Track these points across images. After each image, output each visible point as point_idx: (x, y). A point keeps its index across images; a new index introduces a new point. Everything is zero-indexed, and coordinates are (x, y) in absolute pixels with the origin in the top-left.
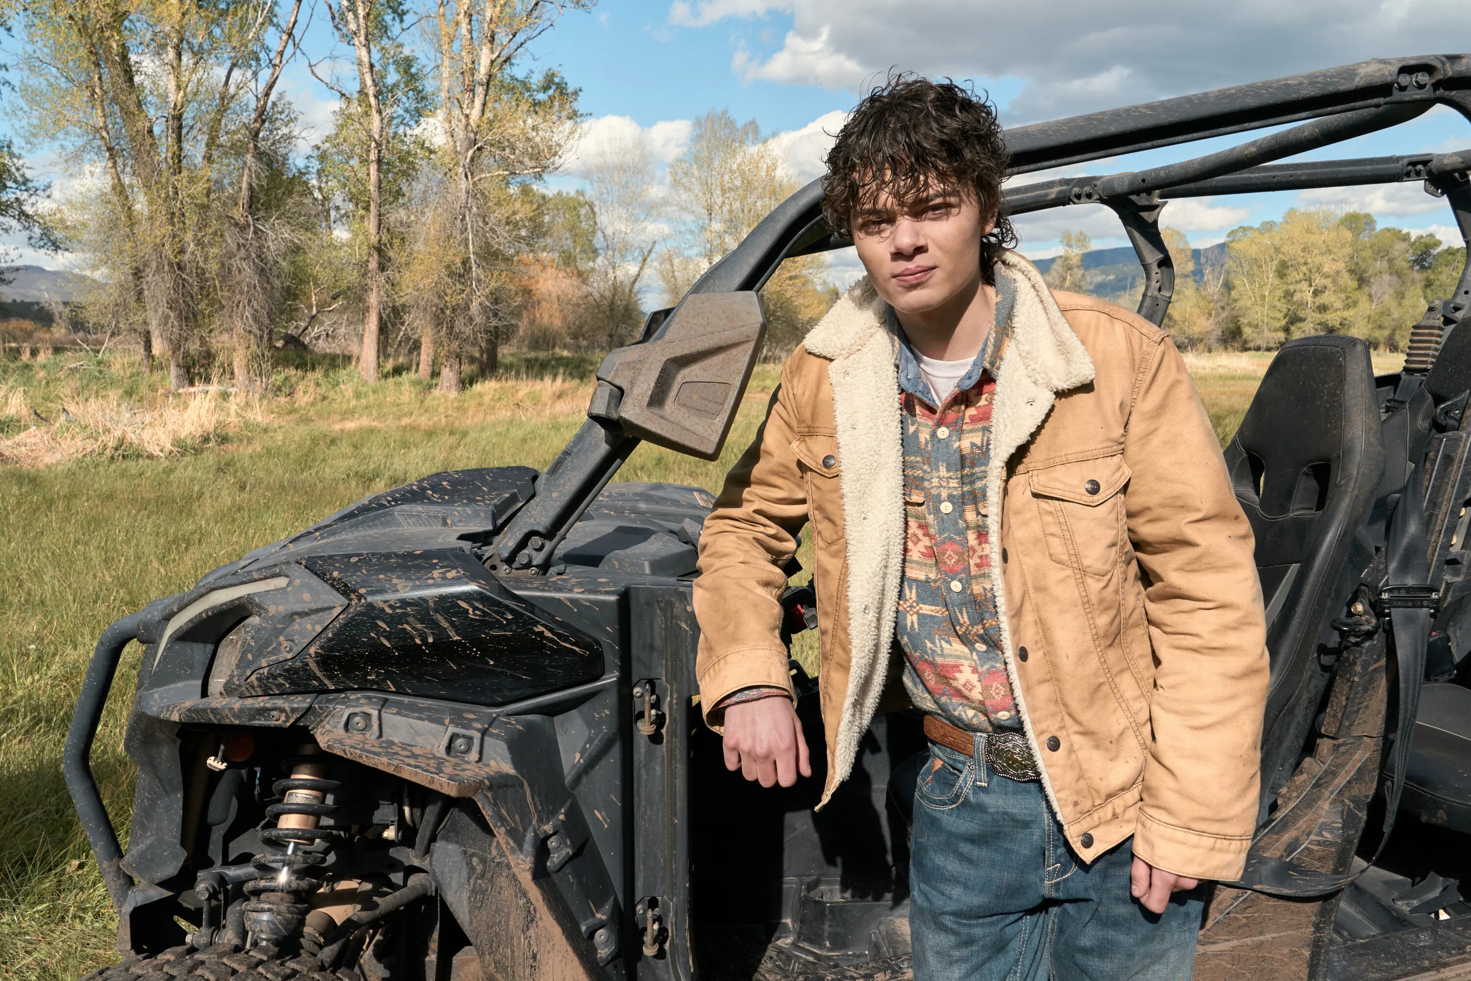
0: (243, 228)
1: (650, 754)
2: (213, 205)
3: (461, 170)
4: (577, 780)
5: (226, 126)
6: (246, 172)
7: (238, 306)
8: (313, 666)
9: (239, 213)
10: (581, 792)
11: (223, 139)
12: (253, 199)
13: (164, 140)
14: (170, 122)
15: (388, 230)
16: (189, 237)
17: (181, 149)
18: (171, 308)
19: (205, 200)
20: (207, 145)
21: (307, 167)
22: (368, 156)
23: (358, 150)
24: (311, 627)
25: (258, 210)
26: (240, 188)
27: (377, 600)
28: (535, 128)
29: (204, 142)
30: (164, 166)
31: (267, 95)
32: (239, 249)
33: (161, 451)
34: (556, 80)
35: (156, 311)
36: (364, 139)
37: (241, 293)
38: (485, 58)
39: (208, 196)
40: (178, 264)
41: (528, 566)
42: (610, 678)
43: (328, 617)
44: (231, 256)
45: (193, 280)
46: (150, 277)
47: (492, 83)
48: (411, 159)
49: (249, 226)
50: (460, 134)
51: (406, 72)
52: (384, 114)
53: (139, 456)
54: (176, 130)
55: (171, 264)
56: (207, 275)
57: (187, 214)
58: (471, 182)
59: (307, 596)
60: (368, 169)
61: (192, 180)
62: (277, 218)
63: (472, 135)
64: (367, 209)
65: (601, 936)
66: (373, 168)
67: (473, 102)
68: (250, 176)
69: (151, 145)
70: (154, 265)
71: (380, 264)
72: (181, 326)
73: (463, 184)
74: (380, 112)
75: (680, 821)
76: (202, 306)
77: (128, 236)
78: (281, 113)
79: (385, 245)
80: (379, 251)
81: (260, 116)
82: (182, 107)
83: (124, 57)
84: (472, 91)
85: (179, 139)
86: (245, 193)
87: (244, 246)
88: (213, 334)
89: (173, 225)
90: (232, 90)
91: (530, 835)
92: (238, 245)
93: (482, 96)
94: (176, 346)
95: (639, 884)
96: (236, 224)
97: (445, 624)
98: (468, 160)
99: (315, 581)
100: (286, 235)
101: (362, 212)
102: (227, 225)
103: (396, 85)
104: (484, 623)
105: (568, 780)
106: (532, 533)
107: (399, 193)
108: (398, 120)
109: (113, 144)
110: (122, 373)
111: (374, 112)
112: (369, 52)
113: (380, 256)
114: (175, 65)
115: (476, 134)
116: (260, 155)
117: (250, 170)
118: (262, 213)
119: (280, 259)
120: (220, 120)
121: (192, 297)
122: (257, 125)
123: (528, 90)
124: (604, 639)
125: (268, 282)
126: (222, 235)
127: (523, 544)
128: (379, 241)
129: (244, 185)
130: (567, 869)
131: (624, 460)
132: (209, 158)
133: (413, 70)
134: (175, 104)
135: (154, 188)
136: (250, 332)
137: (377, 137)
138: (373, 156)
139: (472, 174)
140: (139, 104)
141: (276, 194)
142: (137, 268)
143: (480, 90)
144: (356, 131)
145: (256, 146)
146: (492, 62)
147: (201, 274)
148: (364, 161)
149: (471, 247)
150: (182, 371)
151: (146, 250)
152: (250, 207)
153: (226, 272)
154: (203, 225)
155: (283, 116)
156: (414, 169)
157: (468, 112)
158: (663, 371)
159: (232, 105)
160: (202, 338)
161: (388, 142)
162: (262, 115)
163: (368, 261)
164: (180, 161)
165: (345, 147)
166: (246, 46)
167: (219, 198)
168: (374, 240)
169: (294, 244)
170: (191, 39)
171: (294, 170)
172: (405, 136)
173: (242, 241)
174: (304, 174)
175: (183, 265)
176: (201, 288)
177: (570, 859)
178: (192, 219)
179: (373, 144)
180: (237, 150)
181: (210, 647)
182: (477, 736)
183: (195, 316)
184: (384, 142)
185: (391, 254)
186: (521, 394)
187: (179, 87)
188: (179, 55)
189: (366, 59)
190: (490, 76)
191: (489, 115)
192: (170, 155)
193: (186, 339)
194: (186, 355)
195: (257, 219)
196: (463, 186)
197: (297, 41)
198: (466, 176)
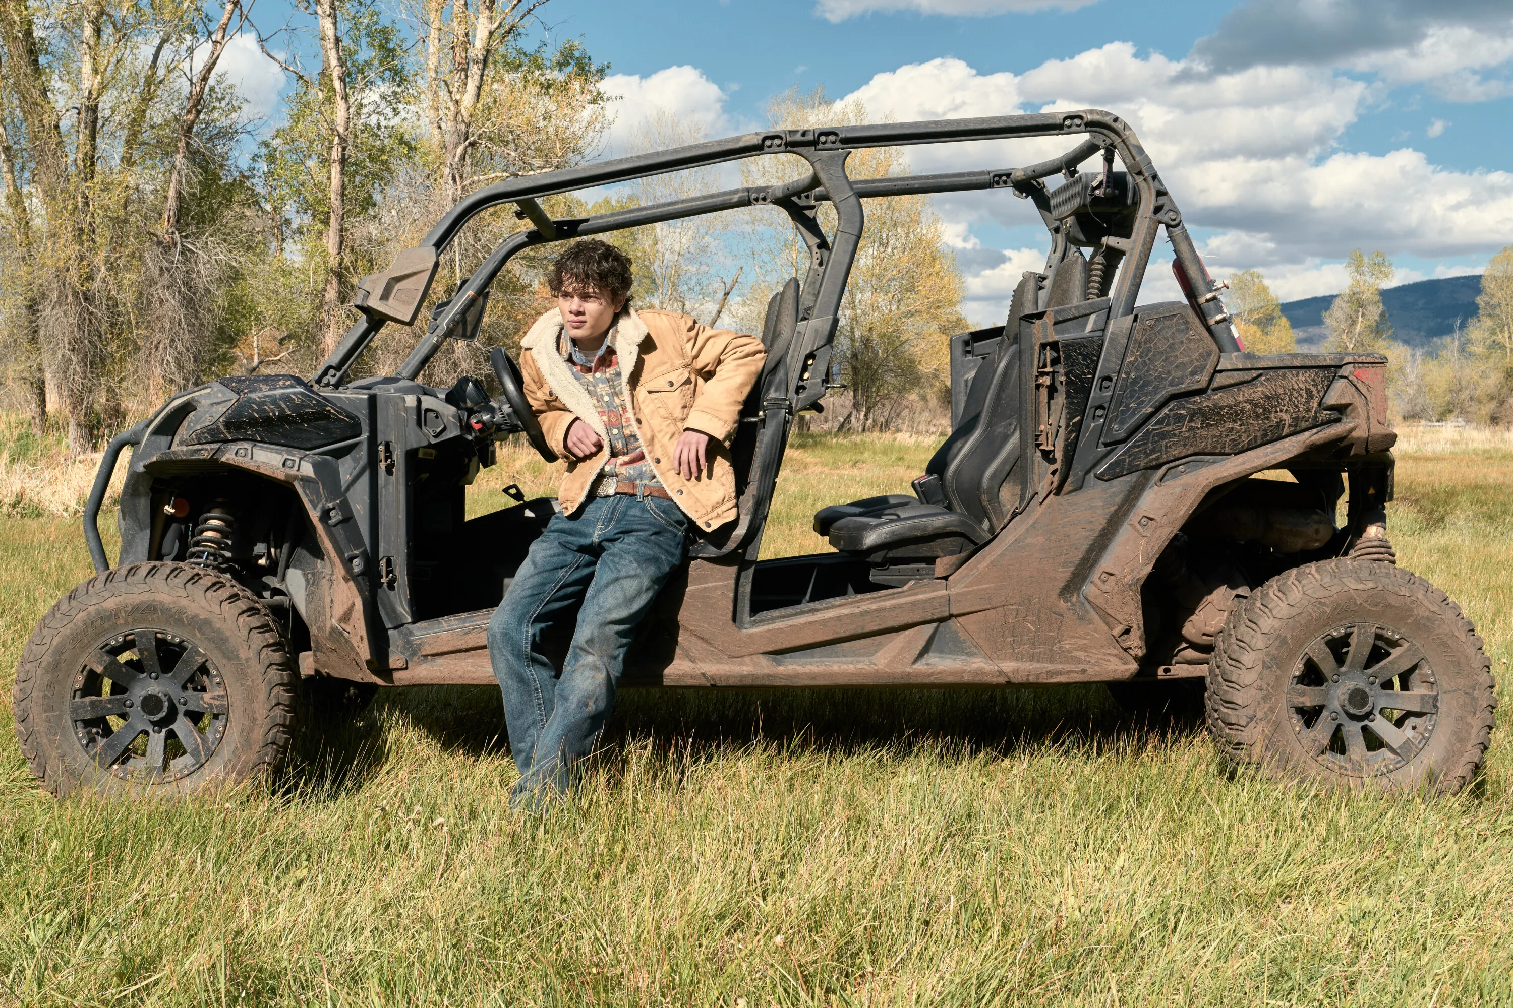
0: (167, 248)
1: (386, 481)
2: (132, 219)
3: (447, 171)
4: (348, 489)
5: (151, 119)
6: (175, 176)
7: (157, 348)
8: (222, 427)
9: (163, 229)
10: (349, 495)
11: (147, 135)
12: (182, 211)
13: (74, 137)
14: (83, 115)
15: (352, 250)
16: (99, 259)
17: (94, 148)
18: (73, 350)
19: (122, 213)
20: (127, 142)
21: (252, 169)
22: (329, 154)
23: (317, 146)
24: (222, 409)
25: (187, 225)
26: (166, 197)
27: (253, 395)
28: (547, 117)
29: (123, 138)
30: (72, 170)
31: (205, 79)
32: (161, 275)
33: (66, 510)
34: (577, 54)
35: (54, 354)
36: (324, 132)
37: (162, 330)
38: (482, 28)
39: (125, 208)
40: (84, 294)
41: (328, 385)
42: (364, 436)
43: (229, 404)
44: (152, 283)
45: (101, 313)
46: (47, 311)
47: (490, 59)
48: (385, 157)
49: (176, 244)
50: (447, 126)
51: (381, 47)
52: (351, 100)
53: (39, 515)
54: (90, 125)
55: (75, 294)
56: (120, 308)
57: (98, 231)
58: (459, 187)
59: (220, 395)
60: (329, 172)
61: (106, 188)
62: (212, 236)
63: (463, 127)
64: (326, 222)
65: (356, 562)
66: (336, 169)
67: (466, 84)
68: (180, 182)
69: (58, 144)
70: (54, 296)
71: (340, 293)
72: (84, 372)
73: (450, 190)
74: (346, 98)
75: (402, 516)
76: (112, 347)
77: (24, 259)
78: (220, 100)
79: (347, 269)
80: (340, 276)
81: (195, 106)
82: (99, 95)
83: (29, 33)
84: (466, 70)
85: (93, 136)
86: (172, 203)
87: (168, 270)
88: (124, 384)
89: (81, 244)
90: (161, 72)
91: (320, 505)
92: (161, 269)
93: (477, 77)
94: (77, 401)
95: (381, 550)
96: (159, 243)
97: (284, 406)
98: (457, 159)
99: (224, 388)
100: (222, 257)
101: (320, 226)
102: (147, 244)
103: (368, 64)
104: (302, 405)
105: (344, 487)
106: (330, 367)
107: (368, 202)
108: (372, 108)
109: (11, 143)
110: (7, 433)
111: (339, 98)
112: (335, 24)
113: (340, 281)
114: (92, 43)
115: (468, 125)
116: (192, 155)
117: (179, 174)
118: (192, 228)
119: (213, 288)
120: (144, 111)
121: (100, 336)
122: (191, 117)
123: (539, 68)
124: (360, 416)
125: (196, 317)
126: (141, 258)
127: (325, 373)
128: (340, 264)
129: (172, 193)
130: (339, 526)
131: (377, 332)
132: (128, 161)
133: (391, 46)
134: (90, 92)
135: (59, 198)
136: (171, 381)
137: (341, 130)
138: (336, 154)
139: (461, 177)
140: (44, 92)
141: (211, 204)
142: (33, 300)
143: (475, 70)
144: (316, 123)
145: (188, 143)
146: (491, 34)
147: (113, 305)
148: (325, 162)
149: (458, 271)
150: (84, 431)
151: (47, 275)
152: (177, 221)
153: (144, 304)
154: (117, 243)
155: (224, 104)
156: (388, 170)
157: (458, 97)
158: (388, 283)
159: (159, 92)
160: (110, 390)
161: (356, 136)
162: (197, 103)
163: (324, 290)
164: (93, 164)
165: (302, 143)
166: (181, 19)
167: (137, 211)
168: (333, 262)
169: (232, 267)
170: (112, 12)
171: (236, 174)
172: (379, 127)
173: (165, 264)
174: (248, 178)
175: (90, 294)
176: (113, 325)
177: (340, 522)
178: (103, 237)
179: (336, 140)
180: (166, 149)
181: (170, 438)
182: (297, 460)
183: (103, 360)
184: (351, 136)
185: (354, 280)
186: (518, 465)
187: (96, 71)
188: (98, 32)
189: (330, 32)
190: (488, 51)
191: (486, 99)
192: (81, 156)
193: (91, 391)
194: (90, 411)
195: (186, 237)
196: (450, 193)
197: (245, 12)
198: (454, 179)
